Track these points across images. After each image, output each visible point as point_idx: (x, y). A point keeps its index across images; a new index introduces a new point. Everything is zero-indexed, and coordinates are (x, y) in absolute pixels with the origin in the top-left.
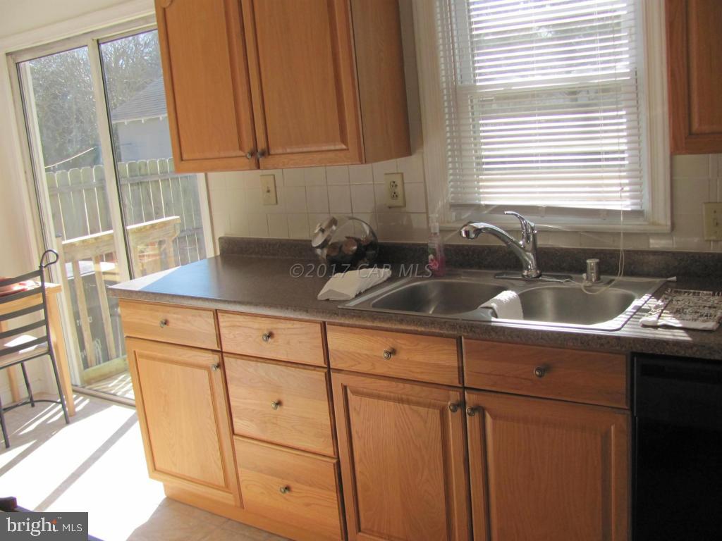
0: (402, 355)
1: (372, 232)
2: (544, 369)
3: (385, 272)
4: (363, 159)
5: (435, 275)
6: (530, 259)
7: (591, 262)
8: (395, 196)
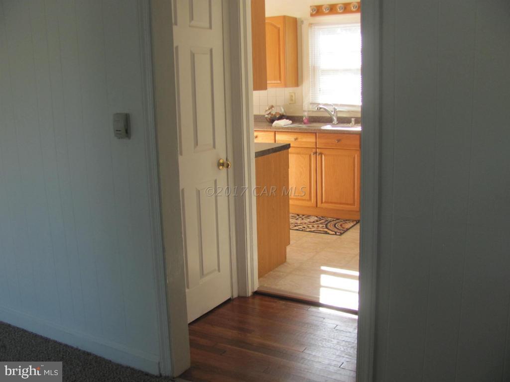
0: (299, 140)
1: (284, 111)
2: (339, 141)
3: (291, 122)
4: (286, 86)
5: (305, 123)
6: (335, 119)
7: (353, 119)
8: (292, 100)
